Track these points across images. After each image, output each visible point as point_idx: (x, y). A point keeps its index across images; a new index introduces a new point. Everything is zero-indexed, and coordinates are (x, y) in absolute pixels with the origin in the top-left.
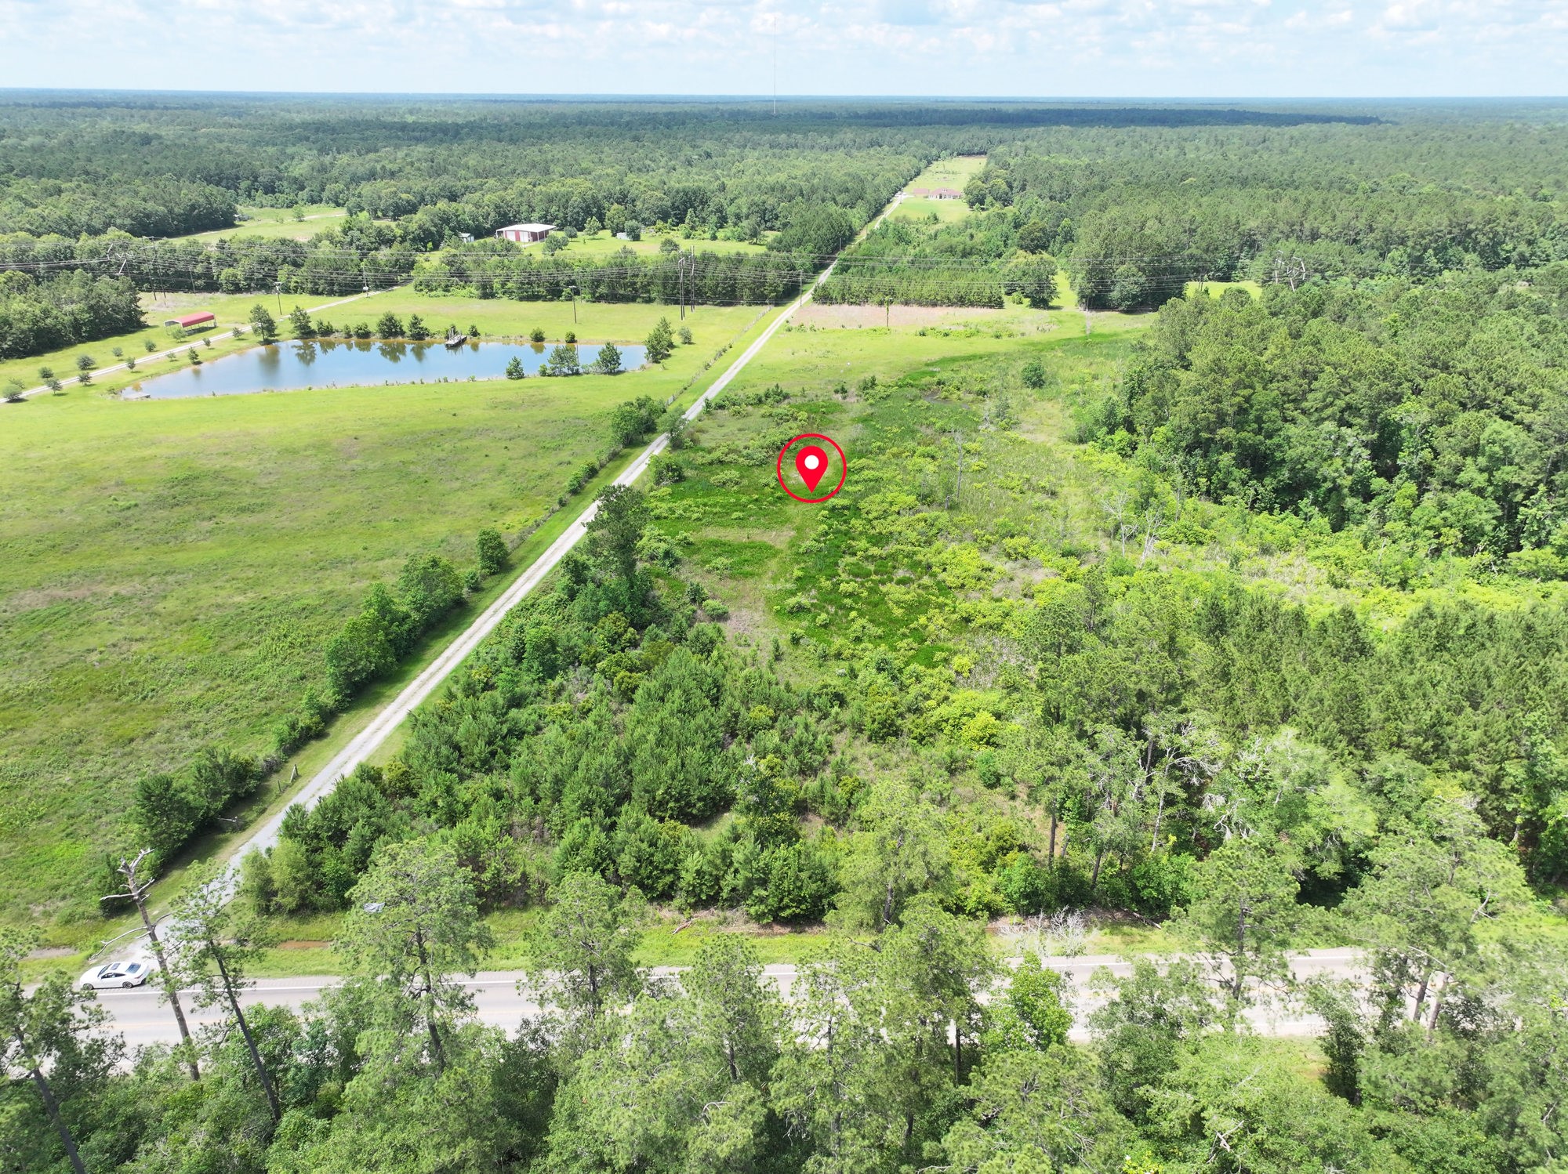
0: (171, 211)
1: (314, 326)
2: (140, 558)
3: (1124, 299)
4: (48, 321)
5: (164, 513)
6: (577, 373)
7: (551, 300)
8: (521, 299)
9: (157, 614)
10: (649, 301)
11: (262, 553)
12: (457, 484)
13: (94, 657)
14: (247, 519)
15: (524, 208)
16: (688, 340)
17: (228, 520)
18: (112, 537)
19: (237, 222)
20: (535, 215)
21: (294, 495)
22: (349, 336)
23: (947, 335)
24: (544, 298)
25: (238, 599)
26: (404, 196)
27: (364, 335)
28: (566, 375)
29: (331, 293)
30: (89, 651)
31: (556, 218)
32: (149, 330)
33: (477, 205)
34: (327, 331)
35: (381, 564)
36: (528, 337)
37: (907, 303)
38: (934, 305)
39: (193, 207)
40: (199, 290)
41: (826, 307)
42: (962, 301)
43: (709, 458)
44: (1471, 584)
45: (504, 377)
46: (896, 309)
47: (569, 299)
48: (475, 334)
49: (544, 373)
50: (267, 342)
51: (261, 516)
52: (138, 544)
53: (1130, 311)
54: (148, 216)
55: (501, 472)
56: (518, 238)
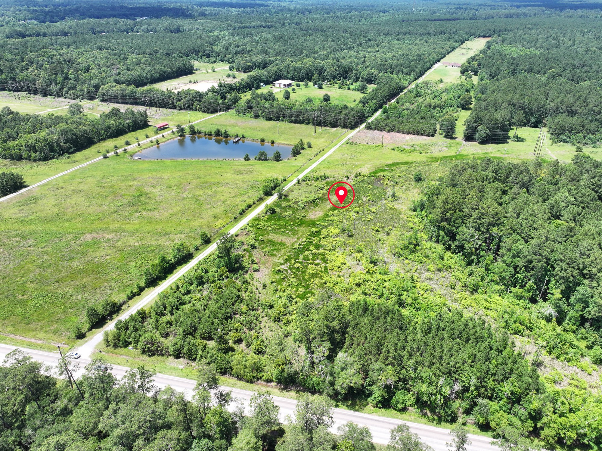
0: (172, 70)
1: (196, 130)
2: (117, 225)
3: (479, 139)
4: (120, 126)
5: (128, 209)
6: (266, 160)
7: (276, 121)
8: (266, 120)
9: (115, 246)
10: (308, 123)
11: (148, 227)
12: (209, 206)
13: (97, 259)
14: (149, 213)
15: (286, 72)
16: (310, 146)
17: (144, 213)
18: (114, 216)
19: (194, 72)
20: (289, 76)
21: (164, 205)
22: (206, 135)
23: (402, 151)
24: (274, 120)
25: (136, 244)
26: (248, 64)
27: (210, 135)
28: (263, 160)
29: (208, 112)
30: (96, 257)
31: (296, 77)
32: (150, 128)
33: (269, 72)
34: (200, 132)
35: (176, 236)
36: (259, 140)
37: (398, 132)
39: (179, 68)
40: (170, 108)
41: (368, 131)
42: (418, 133)
43: (287, 204)
44: (496, 296)
45: (243, 160)
46: (394, 134)
47: (282, 120)
48: (244, 137)
49: (256, 159)
50: (181, 136)
51: (152, 213)
52: (119, 220)
53: (481, 143)
54: (165, 72)
55: (224, 202)
56: (280, 86)
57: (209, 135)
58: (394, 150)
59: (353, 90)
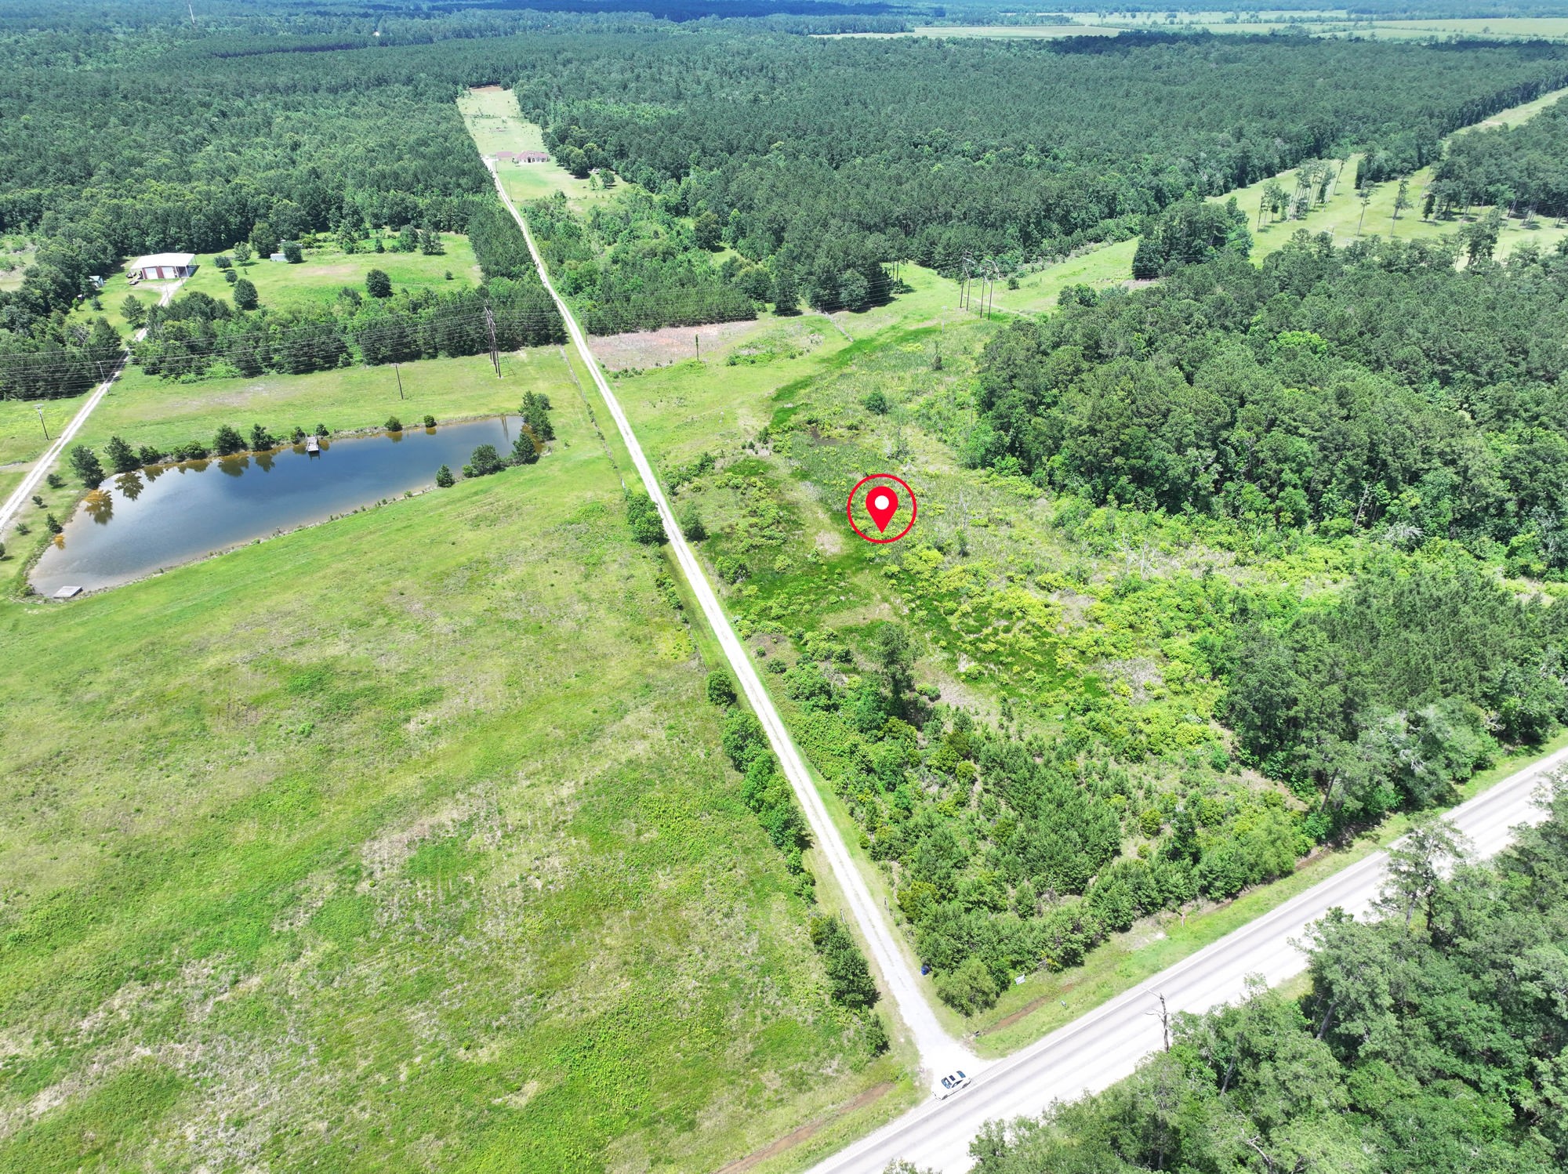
1: (136, 452)
2: (411, 780)
3: (854, 300)
6: (498, 468)
7: (330, 368)
8: (297, 372)
11: (512, 741)
13: (537, 882)
14: (442, 709)
17: (425, 716)
18: (346, 764)
22: (180, 458)
23: (753, 362)
24: (322, 369)
27: (198, 454)
28: (491, 472)
34: (153, 457)
36: (383, 427)
38: (698, 323)
41: (605, 338)
42: (722, 318)
45: (435, 486)
46: (665, 332)
48: (323, 432)
49: (470, 475)
50: (93, 485)
51: (447, 703)
53: (859, 310)
55: (587, 600)
56: (161, 275)
57: (194, 456)
58: (734, 364)
59: (395, 250)
